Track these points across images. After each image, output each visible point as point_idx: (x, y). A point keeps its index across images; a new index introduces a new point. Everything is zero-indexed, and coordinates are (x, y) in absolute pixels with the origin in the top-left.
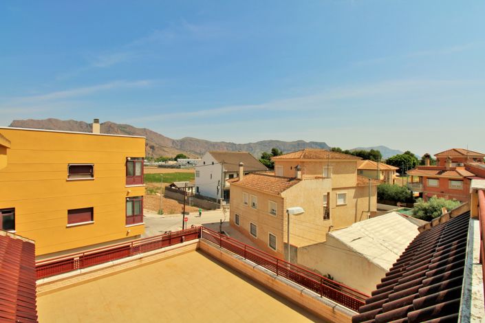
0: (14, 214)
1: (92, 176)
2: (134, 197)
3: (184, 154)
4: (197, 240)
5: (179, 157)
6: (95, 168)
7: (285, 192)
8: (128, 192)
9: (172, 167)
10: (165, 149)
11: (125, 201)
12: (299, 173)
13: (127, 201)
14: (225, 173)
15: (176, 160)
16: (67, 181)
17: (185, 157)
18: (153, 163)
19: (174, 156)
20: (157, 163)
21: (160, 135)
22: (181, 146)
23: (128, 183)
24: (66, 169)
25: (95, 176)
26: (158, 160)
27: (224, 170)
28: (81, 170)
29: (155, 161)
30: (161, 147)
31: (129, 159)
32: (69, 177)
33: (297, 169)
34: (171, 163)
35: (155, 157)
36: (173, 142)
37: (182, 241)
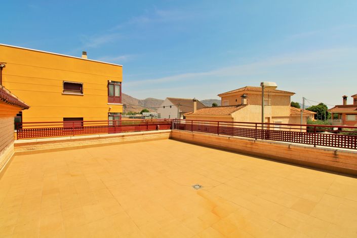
0: (22, 117)
1: (82, 93)
2: (114, 113)
3: (147, 109)
4: (170, 130)
5: (143, 111)
6: (84, 87)
7: (234, 113)
8: (110, 109)
9: (139, 118)
10: (134, 107)
11: (107, 116)
12: (245, 100)
13: (109, 116)
14: (180, 113)
15: (141, 113)
16: (63, 94)
17: (148, 112)
18: (126, 116)
19: (140, 112)
20: (128, 116)
21: (130, 97)
22: (145, 104)
23: (109, 101)
24: (62, 85)
25: (84, 93)
26: (129, 114)
27: (180, 111)
28: (73, 87)
29: (127, 115)
30: (131, 106)
31: (110, 81)
32: (64, 91)
33: (243, 97)
34: (138, 115)
35: (127, 112)
36: (139, 101)
37: (157, 129)
